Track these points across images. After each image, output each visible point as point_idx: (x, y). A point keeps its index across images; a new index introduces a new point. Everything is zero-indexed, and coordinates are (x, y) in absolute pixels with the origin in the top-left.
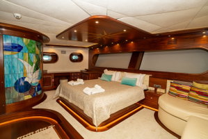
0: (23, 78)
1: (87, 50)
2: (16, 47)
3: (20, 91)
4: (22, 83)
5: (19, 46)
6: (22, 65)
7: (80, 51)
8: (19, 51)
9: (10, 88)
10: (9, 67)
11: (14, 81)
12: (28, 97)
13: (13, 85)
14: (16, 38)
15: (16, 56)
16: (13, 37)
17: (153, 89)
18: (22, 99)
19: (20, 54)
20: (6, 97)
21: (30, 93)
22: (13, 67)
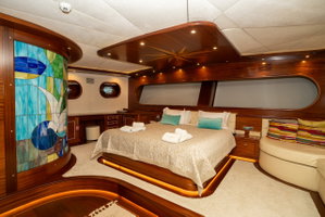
0: (46, 123)
1: (126, 79)
2: (35, 66)
3: (41, 148)
4: (44, 132)
5: (41, 64)
6: (44, 99)
7: (115, 80)
8: (40, 73)
9: (24, 141)
10: (23, 101)
11: (32, 129)
12: (52, 158)
13: (30, 136)
14: (36, 48)
15: (34, 82)
16: (30, 46)
17: (243, 132)
18: (43, 163)
19: (42, 77)
20: (18, 159)
21: (55, 151)
22: (30, 102)
